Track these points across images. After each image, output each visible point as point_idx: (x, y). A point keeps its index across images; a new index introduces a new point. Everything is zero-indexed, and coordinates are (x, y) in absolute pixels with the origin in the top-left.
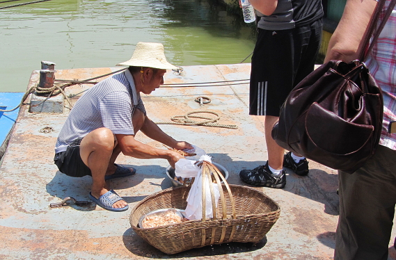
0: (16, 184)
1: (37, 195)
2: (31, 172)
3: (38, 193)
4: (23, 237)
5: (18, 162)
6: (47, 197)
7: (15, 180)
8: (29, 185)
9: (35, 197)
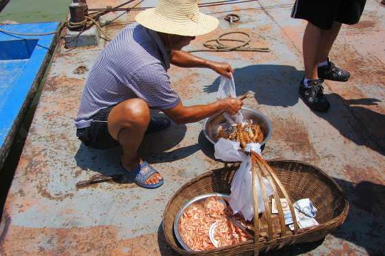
0: (43, 153)
1: (64, 168)
2: (60, 132)
3: (66, 165)
4: (42, 244)
5: (48, 119)
6: (75, 171)
7: (42, 147)
8: (57, 154)
9: (62, 172)
